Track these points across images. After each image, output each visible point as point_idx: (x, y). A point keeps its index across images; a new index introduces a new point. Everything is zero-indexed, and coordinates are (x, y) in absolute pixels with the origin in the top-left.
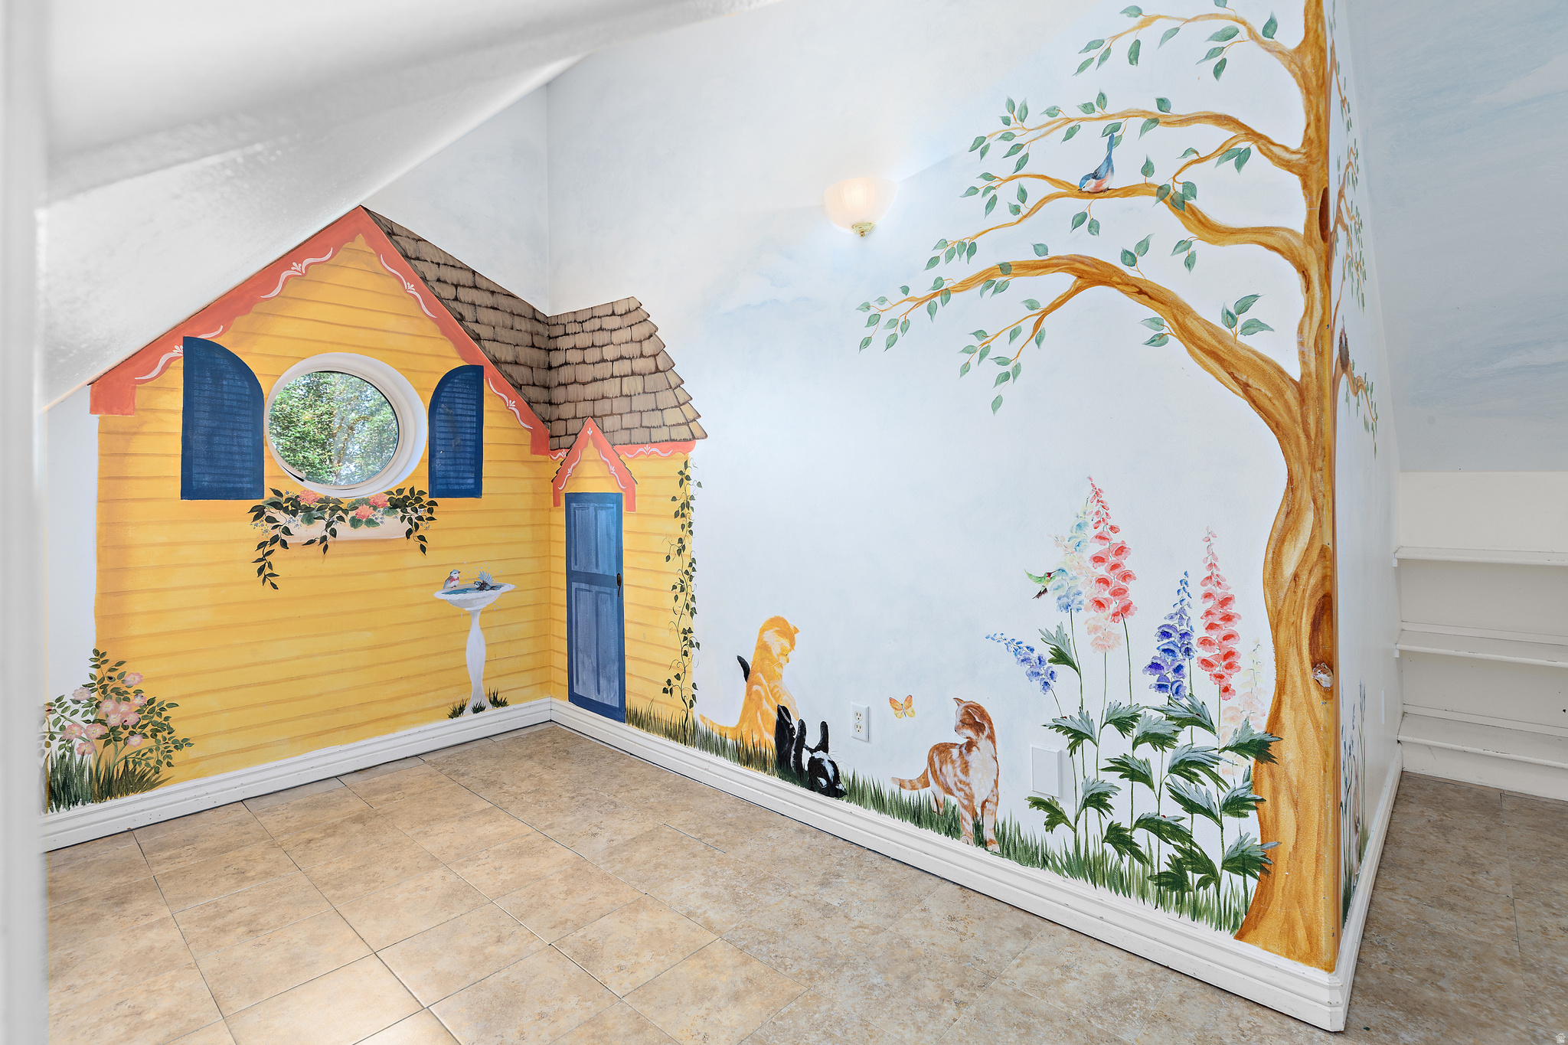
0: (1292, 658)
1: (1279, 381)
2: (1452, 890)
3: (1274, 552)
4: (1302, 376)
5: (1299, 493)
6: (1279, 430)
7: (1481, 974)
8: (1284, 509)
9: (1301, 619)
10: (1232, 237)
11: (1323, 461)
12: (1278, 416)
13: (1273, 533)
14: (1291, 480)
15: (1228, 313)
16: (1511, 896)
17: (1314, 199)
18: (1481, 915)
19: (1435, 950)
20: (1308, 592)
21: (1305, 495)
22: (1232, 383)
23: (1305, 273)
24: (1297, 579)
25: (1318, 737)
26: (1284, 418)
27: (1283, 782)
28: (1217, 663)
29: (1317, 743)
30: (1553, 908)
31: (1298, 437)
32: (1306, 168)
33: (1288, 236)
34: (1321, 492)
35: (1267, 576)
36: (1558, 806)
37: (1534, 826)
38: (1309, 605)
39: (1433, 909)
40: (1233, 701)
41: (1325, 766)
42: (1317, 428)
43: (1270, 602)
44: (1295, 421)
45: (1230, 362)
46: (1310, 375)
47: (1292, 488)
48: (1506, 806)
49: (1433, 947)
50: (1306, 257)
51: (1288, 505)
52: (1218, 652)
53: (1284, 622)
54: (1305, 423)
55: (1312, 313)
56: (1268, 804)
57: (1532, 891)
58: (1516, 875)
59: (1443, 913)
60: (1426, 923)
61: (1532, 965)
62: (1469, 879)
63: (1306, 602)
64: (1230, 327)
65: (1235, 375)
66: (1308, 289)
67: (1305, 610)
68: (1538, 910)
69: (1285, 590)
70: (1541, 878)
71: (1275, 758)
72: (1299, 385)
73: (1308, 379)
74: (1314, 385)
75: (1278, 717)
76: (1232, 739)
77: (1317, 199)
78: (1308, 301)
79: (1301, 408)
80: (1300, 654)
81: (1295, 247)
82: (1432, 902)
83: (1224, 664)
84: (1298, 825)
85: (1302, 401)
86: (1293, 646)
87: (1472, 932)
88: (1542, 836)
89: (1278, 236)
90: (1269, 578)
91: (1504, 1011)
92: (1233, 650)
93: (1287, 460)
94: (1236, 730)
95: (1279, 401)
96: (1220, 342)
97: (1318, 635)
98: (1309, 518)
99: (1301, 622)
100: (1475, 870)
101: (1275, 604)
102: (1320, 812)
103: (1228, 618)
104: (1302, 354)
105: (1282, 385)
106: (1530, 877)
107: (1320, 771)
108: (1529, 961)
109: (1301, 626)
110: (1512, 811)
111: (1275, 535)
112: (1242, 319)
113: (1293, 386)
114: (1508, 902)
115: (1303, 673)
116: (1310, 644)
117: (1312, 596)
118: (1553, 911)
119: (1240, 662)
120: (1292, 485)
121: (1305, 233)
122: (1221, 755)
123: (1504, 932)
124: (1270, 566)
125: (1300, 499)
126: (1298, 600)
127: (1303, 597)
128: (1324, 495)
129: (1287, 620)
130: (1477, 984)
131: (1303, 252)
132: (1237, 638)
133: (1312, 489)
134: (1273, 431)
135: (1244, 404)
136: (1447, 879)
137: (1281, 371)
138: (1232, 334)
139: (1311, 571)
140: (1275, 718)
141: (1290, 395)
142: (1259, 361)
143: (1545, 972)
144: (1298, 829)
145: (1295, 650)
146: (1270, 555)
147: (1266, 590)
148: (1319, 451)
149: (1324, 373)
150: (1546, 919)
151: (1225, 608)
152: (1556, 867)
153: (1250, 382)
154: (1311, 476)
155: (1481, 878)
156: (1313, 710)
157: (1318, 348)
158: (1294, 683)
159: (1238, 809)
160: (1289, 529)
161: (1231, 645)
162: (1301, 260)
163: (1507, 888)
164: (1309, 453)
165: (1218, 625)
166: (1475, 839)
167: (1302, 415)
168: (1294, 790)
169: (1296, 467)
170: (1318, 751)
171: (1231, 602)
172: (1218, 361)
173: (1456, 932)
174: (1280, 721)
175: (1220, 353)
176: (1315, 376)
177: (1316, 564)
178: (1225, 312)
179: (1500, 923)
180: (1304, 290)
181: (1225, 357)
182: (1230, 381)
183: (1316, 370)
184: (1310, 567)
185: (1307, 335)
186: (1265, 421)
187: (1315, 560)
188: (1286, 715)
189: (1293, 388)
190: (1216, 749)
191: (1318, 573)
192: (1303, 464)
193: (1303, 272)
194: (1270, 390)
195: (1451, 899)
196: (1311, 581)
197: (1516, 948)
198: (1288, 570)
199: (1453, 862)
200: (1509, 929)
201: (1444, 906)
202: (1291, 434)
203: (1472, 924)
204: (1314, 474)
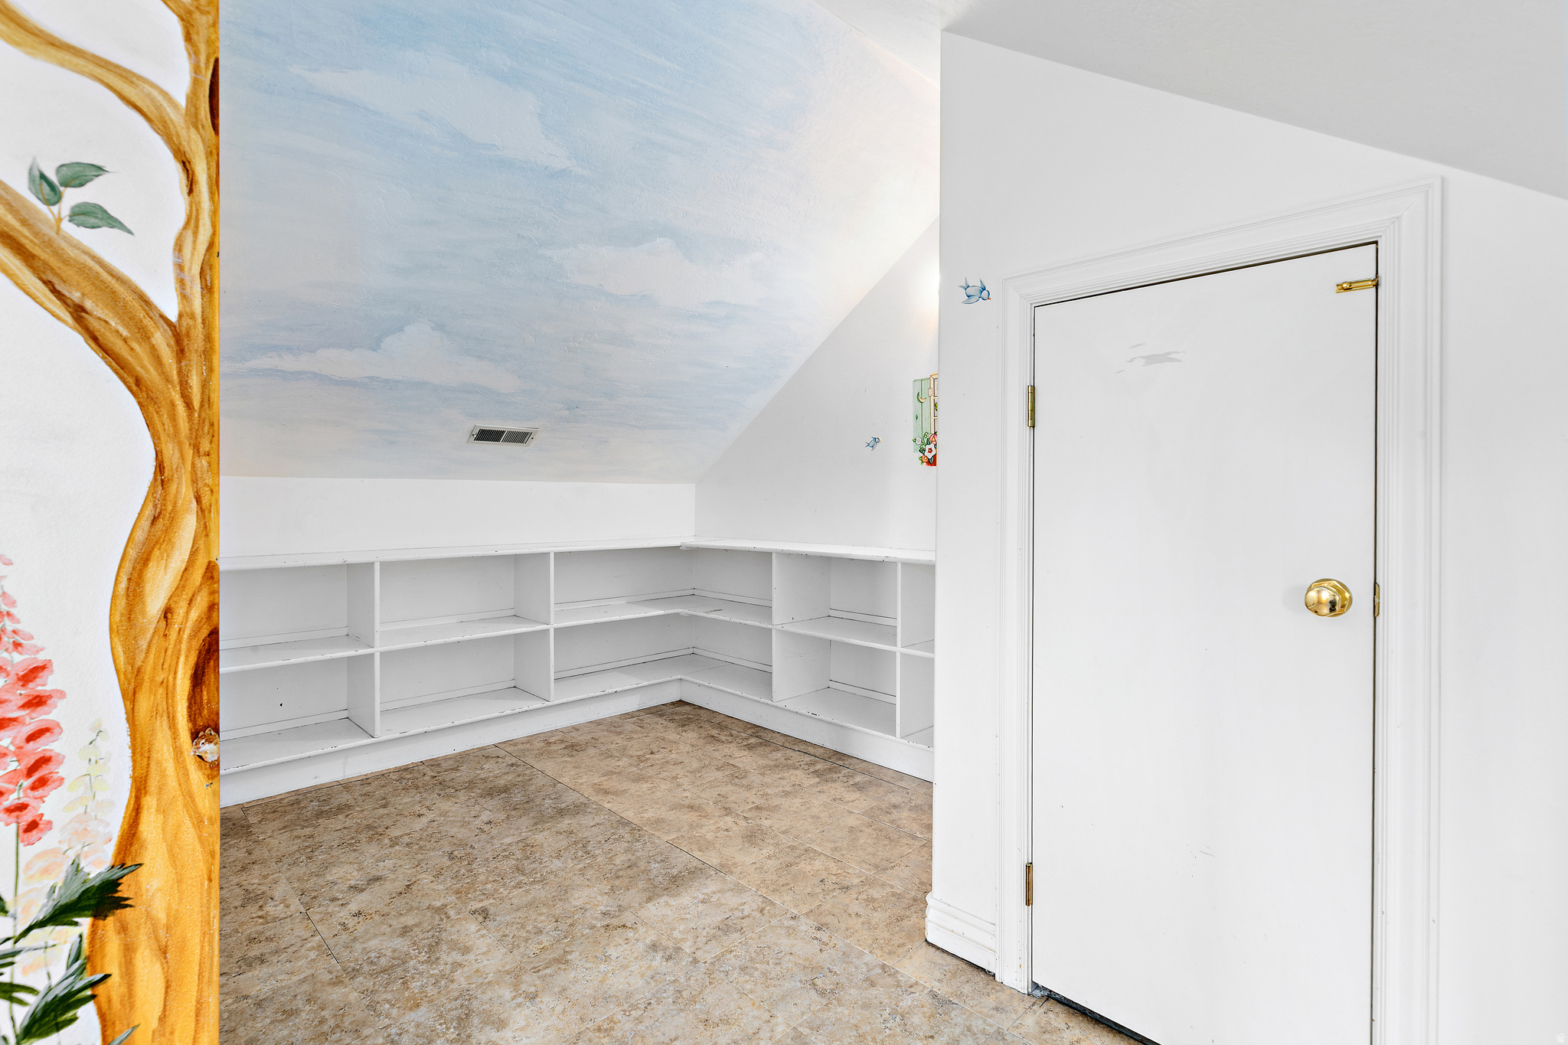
0: (160, 735)
1: (142, 315)
2: (252, 940)
3: (129, 579)
4: (180, 316)
5: (173, 488)
6: (141, 390)
7: (323, 1013)
8: (149, 512)
9: (175, 673)
10: (53, 51)
11: (211, 442)
12: (138, 369)
13: (129, 549)
14: (160, 467)
15: (43, 177)
16: (303, 911)
17: (203, 65)
18: (290, 950)
19: (272, 1022)
20: (187, 632)
21: (184, 490)
22: (50, 300)
23: (186, 165)
24: (169, 615)
25: (200, 838)
26: (150, 374)
27: (142, 931)
28: (11, 787)
29: (198, 847)
30: (338, 899)
31: (173, 405)
32: (190, 13)
33: (160, 98)
34: (209, 486)
35: (117, 618)
36: (292, 798)
37: (284, 827)
38: (189, 650)
39: (245, 975)
40: (47, 841)
41: (210, 872)
42: (202, 394)
43: (122, 659)
44: (168, 380)
45: (45, 263)
46: (192, 316)
47: (162, 481)
48: (253, 820)
49: (268, 1021)
50: (189, 142)
51: (155, 506)
52: (14, 766)
53: (146, 685)
54: (184, 385)
55: (197, 226)
56: (115, 979)
57: (316, 894)
58: (296, 885)
59: (257, 972)
60: (246, 997)
61: (353, 970)
62: (260, 917)
63: (184, 646)
64: (49, 203)
65: (58, 287)
66: (191, 191)
67: (182, 659)
68: (330, 910)
69: (149, 635)
70: (316, 876)
71: (127, 899)
72: (175, 327)
73: (191, 322)
74: (198, 332)
75: (134, 834)
76: (44, 906)
77: (207, 68)
78: (191, 207)
79: (179, 361)
80: (173, 725)
81: (171, 120)
82: (240, 967)
83: (27, 783)
84: (167, 982)
85: (181, 352)
86: (162, 716)
87: (292, 973)
88: (295, 833)
89: (143, 91)
90: (121, 621)
91: (359, 1037)
92: (48, 754)
93: (155, 437)
94: (53, 889)
95: (140, 345)
96: (24, 222)
97: (202, 691)
98: (189, 524)
99: (175, 678)
100: (260, 904)
101: (131, 659)
102: (202, 942)
103: (37, 702)
104: (181, 283)
105: (147, 321)
106: (307, 880)
107: (202, 884)
108: (349, 967)
109: (174, 684)
110: (260, 822)
111: (132, 553)
112: (72, 197)
113: (166, 327)
114: (304, 919)
115: (178, 752)
116: (190, 707)
117: (192, 637)
118: (340, 902)
119: (62, 771)
120: (162, 475)
121: (187, 106)
122: (19, 945)
123: (317, 953)
124: (122, 603)
125: (176, 497)
126: (171, 646)
127: (179, 641)
128: (212, 491)
129: (152, 680)
130: (325, 1028)
131: (183, 133)
132: (56, 731)
133: (194, 481)
134: (131, 391)
135: (77, 340)
136: (240, 931)
137: (145, 301)
138: (50, 216)
139: (191, 600)
140: (130, 836)
141: (161, 340)
142: (105, 275)
143: (366, 968)
144: (167, 987)
145: (165, 723)
146: (123, 585)
147: (116, 640)
148: (206, 428)
149: (213, 318)
150: (341, 915)
151: (31, 685)
152: (320, 857)
153: (88, 304)
154: (193, 464)
155: (270, 908)
156: (193, 801)
157: (206, 280)
158: (163, 774)
159: (56, 1017)
160: (157, 542)
161: (41, 747)
162: (180, 144)
163: (296, 905)
164: (190, 430)
165: (14, 720)
166: (244, 869)
167: (180, 372)
168: (162, 933)
169: (170, 451)
170: (200, 857)
171: (45, 673)
172: (19, 254)
173: (279, 985)
174: (138, 839)
175: (24, 241)
176: (200, 320)
177: (199, 589)
178: (37, 174)
179: (309, 945)
180: (186, 190)
181: (37, 251)
182: (45, 296)
183: (203, 312)
184: (190, 595)
185: (189, 256)
186: (117, 373)
187: (198, 584)
188: (150, 826)
189: (165, 331)
190: (8, 939)
191: (202, 602)
192: (180, 444)
193: (184, 163)
194: (126, 326)
195: (255, 951)
196: (188, 618)
197: (334, 961)
198: (154, 605)
199: (236, 908)
200: (319, 946)
201: (253, 964)
202: (161, 399)
203: (288, 965)
204: (197, 461)
